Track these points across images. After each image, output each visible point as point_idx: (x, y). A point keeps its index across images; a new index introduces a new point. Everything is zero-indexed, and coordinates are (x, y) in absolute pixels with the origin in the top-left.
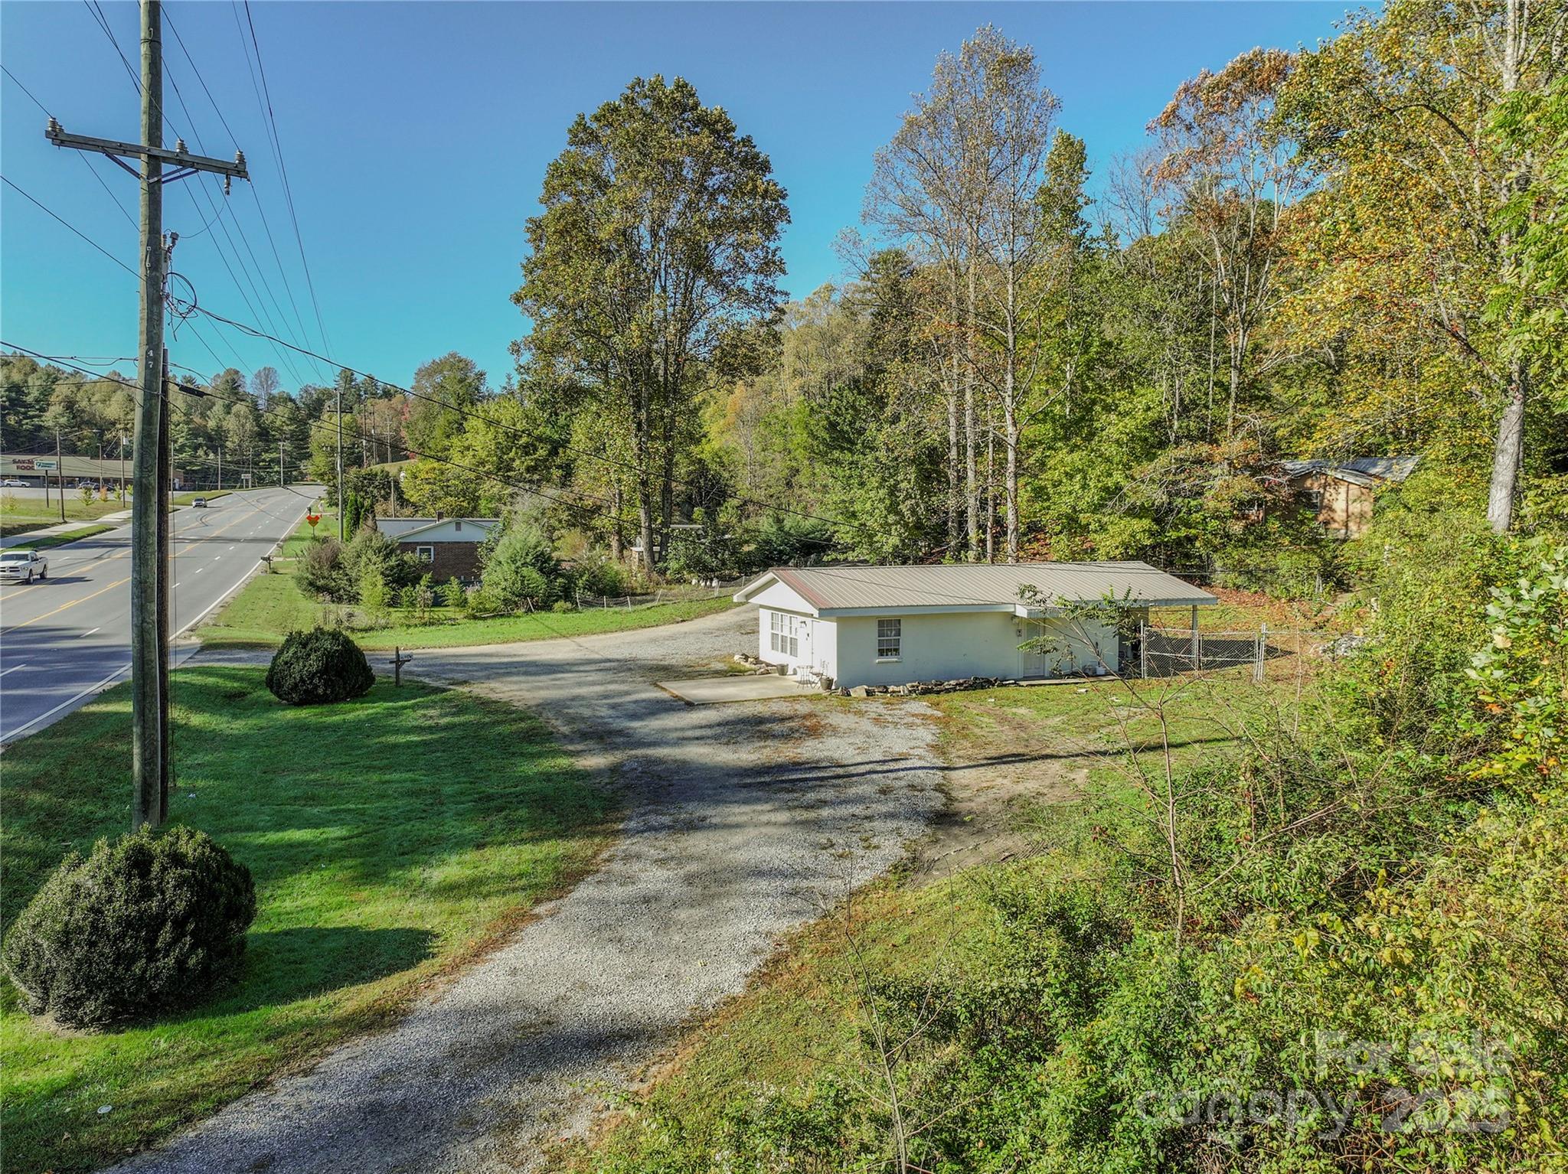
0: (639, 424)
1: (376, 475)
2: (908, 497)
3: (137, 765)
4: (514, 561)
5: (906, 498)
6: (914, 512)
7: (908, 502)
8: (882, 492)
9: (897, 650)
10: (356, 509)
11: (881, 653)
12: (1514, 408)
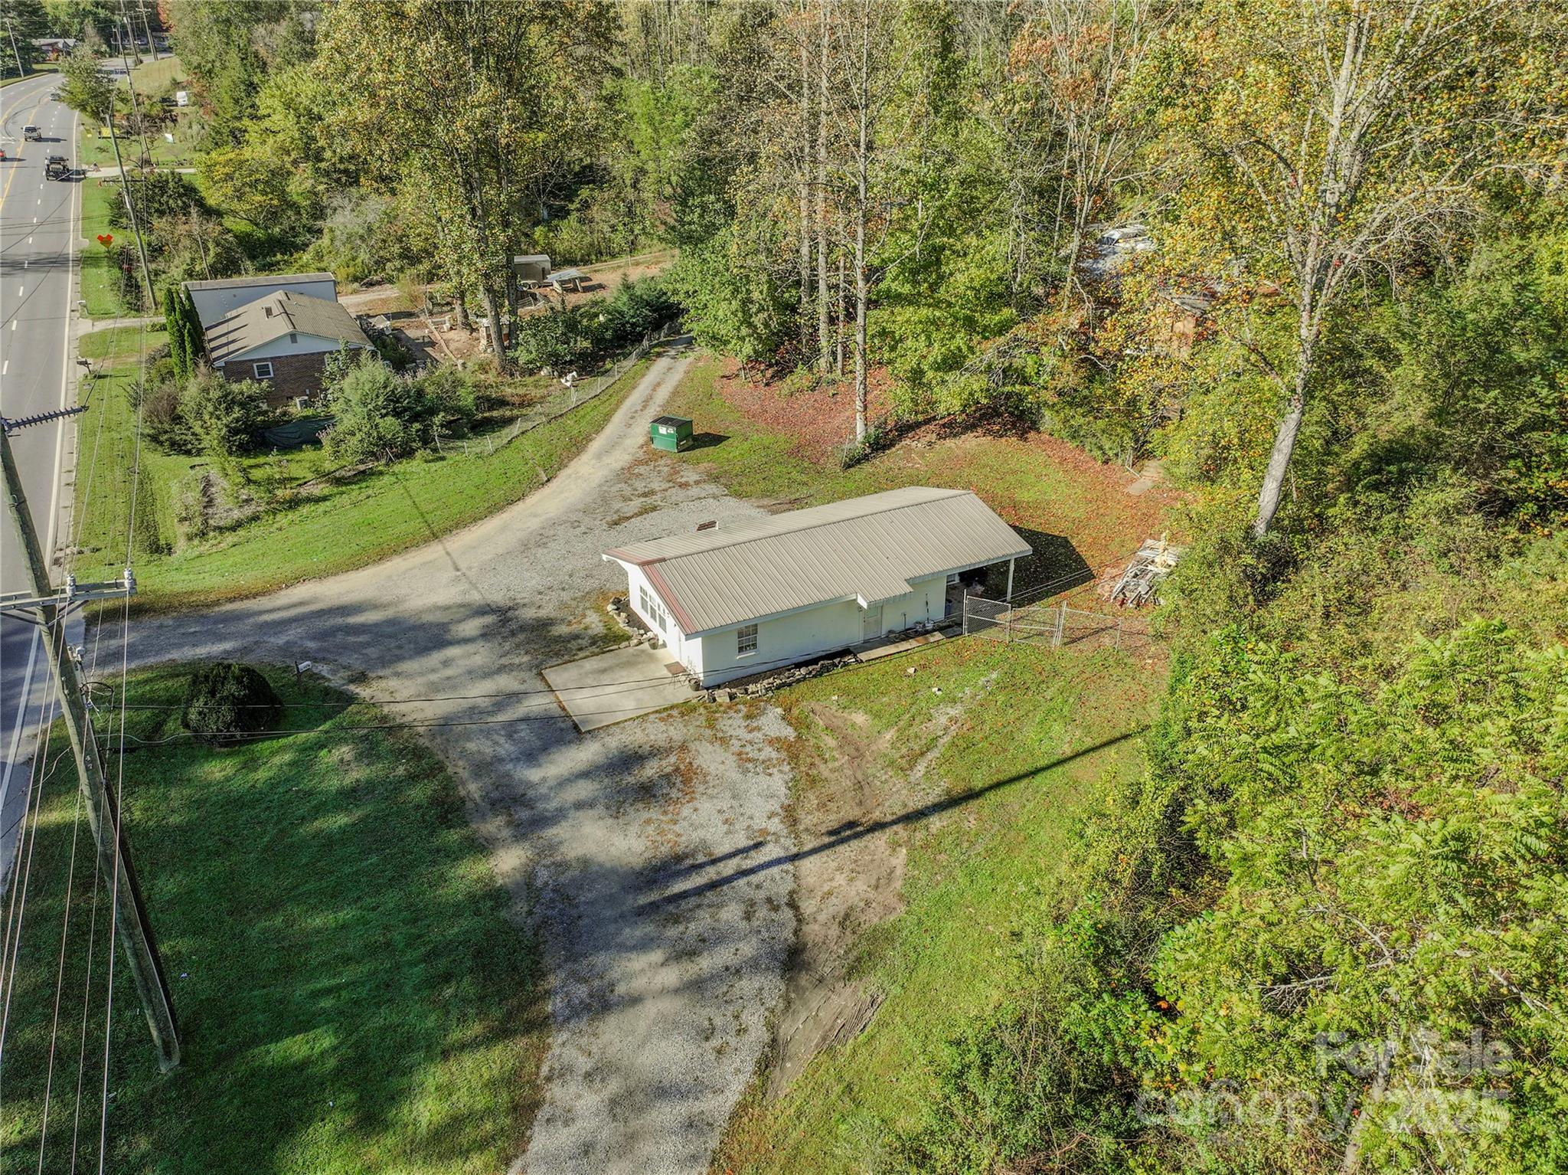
0: (473, 210)
1: (167, 181)
2: (761, 309)
3: (155, 1033)
4: (365, 405)
5: (759, 311)
6: (766, 325)
7: (760, 315)
8: (735, 304)
9: (755, 645)
10: (179, 331)
11: (741, 650)
12: (1294, 416)
